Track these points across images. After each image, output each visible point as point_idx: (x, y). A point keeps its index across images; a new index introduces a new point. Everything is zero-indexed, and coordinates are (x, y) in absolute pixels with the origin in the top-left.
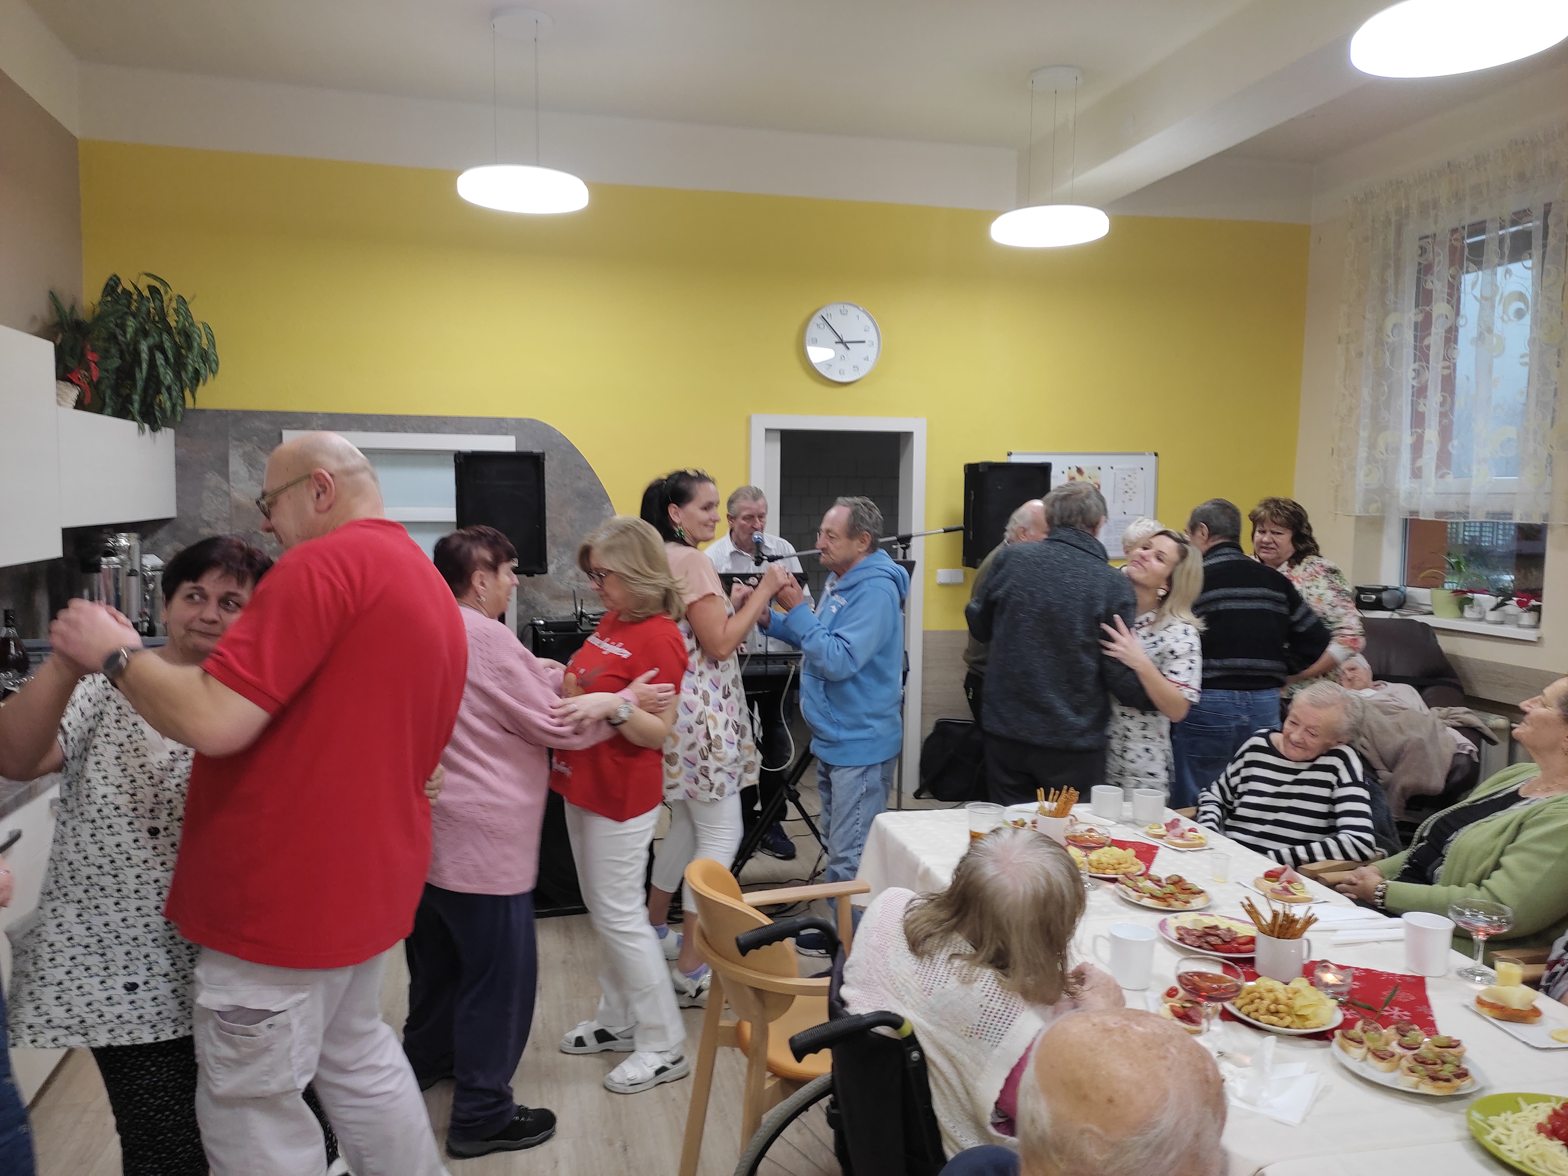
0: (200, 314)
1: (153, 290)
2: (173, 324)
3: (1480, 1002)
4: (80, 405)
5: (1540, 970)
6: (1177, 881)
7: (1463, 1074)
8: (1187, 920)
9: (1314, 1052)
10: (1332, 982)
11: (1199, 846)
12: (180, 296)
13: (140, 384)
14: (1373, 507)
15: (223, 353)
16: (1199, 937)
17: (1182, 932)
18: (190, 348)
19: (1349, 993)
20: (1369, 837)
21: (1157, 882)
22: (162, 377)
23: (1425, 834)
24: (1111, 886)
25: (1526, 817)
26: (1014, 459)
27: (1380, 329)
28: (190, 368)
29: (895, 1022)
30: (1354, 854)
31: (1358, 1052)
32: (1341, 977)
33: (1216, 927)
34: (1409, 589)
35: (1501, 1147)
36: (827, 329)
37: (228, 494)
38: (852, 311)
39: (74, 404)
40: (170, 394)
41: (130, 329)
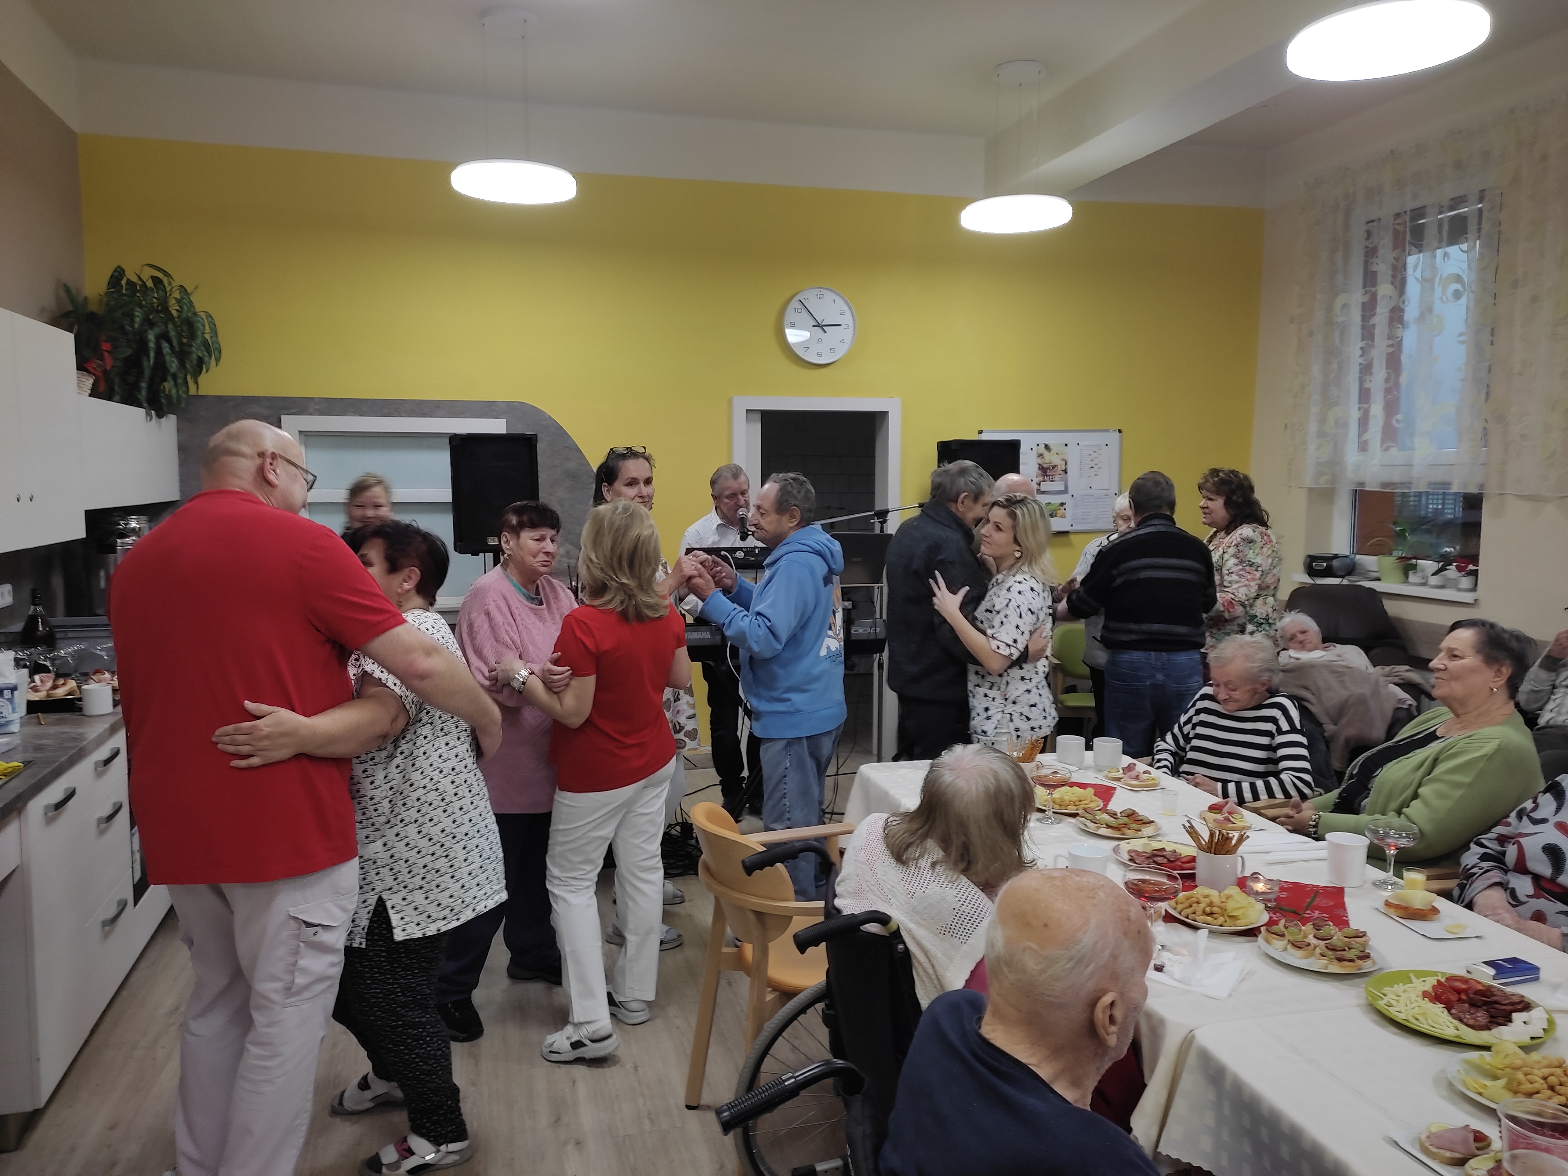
0: (201, 303)
1: (156, 281)
2: (175, 314)
3: (1388, 904)
4: (95, 393)
5: (1451, 884)
6: (1131, 815)
7: (1366, 957)
8: (1138, 845)
9: (1244, 946)
10: (1260, 891)
11: (1152, 786)
12: (182, 286)
13: (147, 372)
14: (1324, 479)
15: (225, 342)
16: (1148, 858)
17: (1133, 854)
18: (192, 335)
19: (1275, 900)
20: (1307, 777)
21: (1114, 815)
22: (168, 365)
23: (1355, 772)
24: (1072, 820)
25: (1440, 752)
26: (985, 437)
27: (1330, 309)
28: (195, 356)
29: (883, 919)
30: (1293, 792)
31: (1279, 943)
32: (1269, 887)
33: (1163, 850)
34: (1358, 557)
35: (1390, 1009)
36: (805, 313)
38: (829, 296)
39: (89, 392)
40: (176, 382)
41: (137, 320)
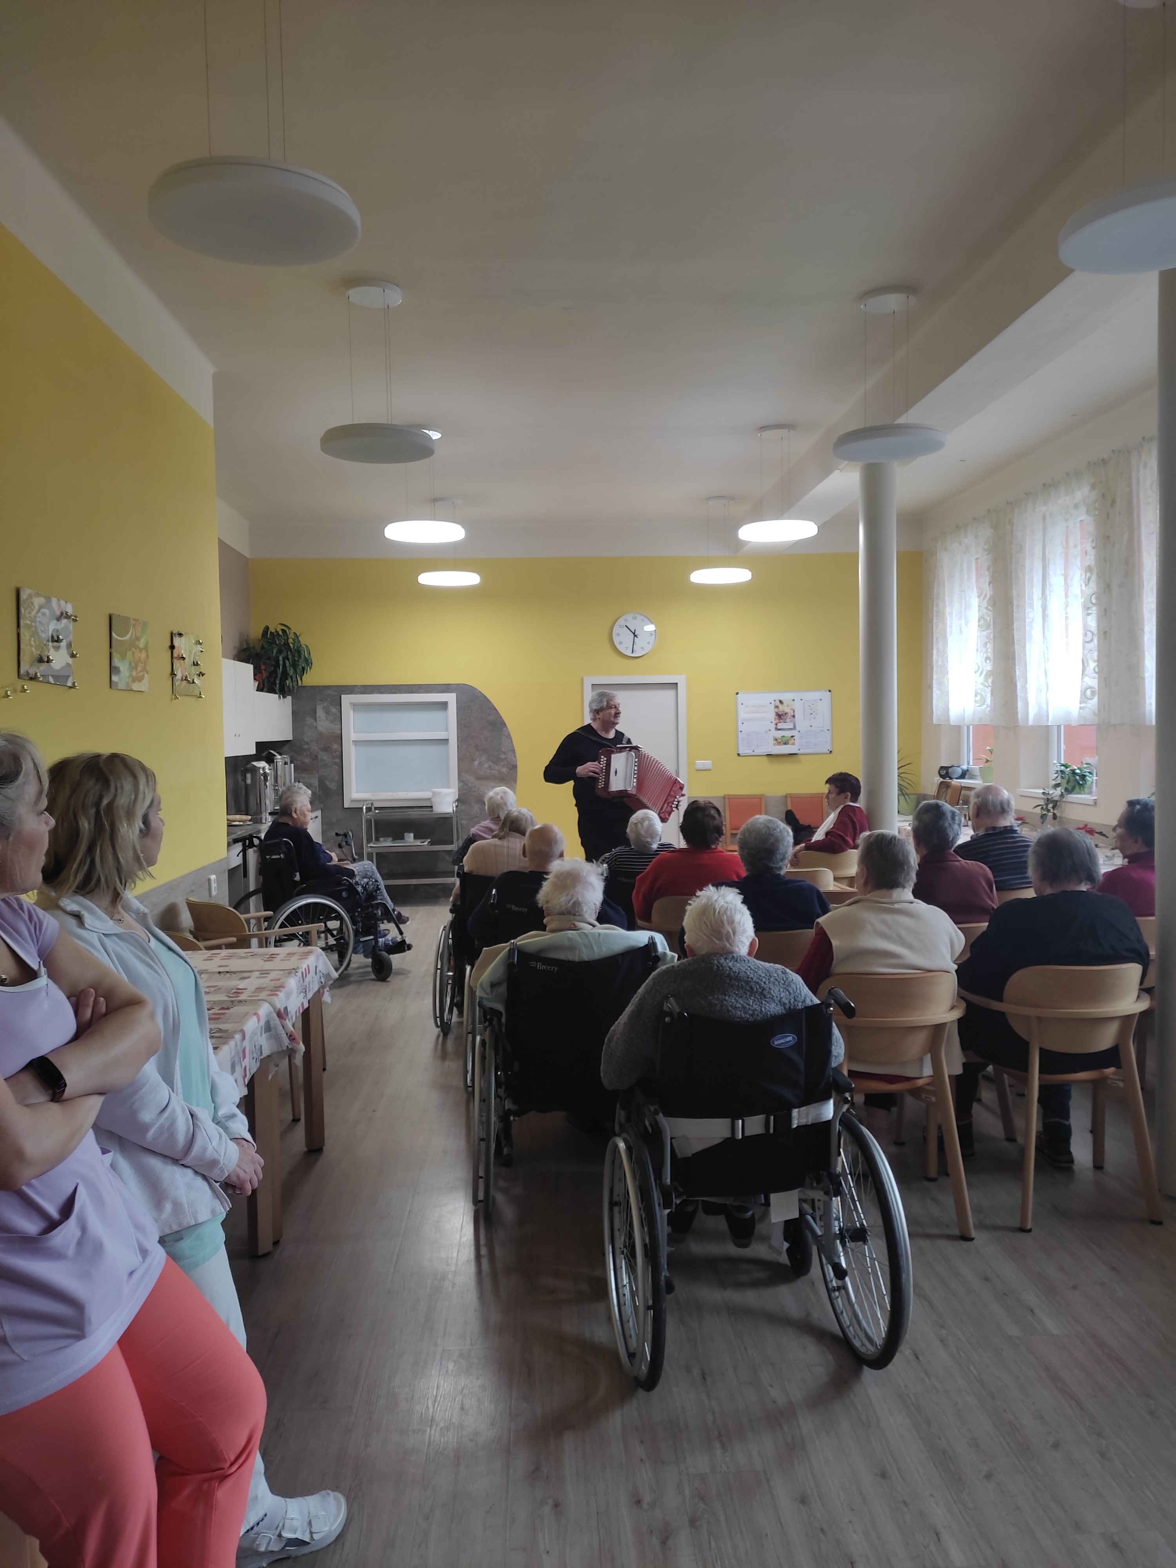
0: (303, 641)
1: (283, 630)
2: (291, 645)
4: (259, 689)
12: (295, 633)
13: (279, 676)
15: (314, 658)
18: (300, 657)
22: (288, 672)
28: (301, 666)
34: (972, 767)
36: (625, 628)
37: (316, 728)
38: (640, 617)
39: (257, 689)
40: (292, 680)
41: (275, 652)
